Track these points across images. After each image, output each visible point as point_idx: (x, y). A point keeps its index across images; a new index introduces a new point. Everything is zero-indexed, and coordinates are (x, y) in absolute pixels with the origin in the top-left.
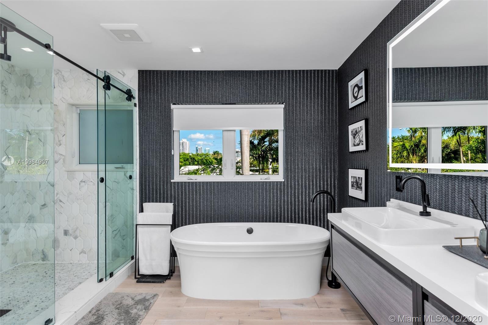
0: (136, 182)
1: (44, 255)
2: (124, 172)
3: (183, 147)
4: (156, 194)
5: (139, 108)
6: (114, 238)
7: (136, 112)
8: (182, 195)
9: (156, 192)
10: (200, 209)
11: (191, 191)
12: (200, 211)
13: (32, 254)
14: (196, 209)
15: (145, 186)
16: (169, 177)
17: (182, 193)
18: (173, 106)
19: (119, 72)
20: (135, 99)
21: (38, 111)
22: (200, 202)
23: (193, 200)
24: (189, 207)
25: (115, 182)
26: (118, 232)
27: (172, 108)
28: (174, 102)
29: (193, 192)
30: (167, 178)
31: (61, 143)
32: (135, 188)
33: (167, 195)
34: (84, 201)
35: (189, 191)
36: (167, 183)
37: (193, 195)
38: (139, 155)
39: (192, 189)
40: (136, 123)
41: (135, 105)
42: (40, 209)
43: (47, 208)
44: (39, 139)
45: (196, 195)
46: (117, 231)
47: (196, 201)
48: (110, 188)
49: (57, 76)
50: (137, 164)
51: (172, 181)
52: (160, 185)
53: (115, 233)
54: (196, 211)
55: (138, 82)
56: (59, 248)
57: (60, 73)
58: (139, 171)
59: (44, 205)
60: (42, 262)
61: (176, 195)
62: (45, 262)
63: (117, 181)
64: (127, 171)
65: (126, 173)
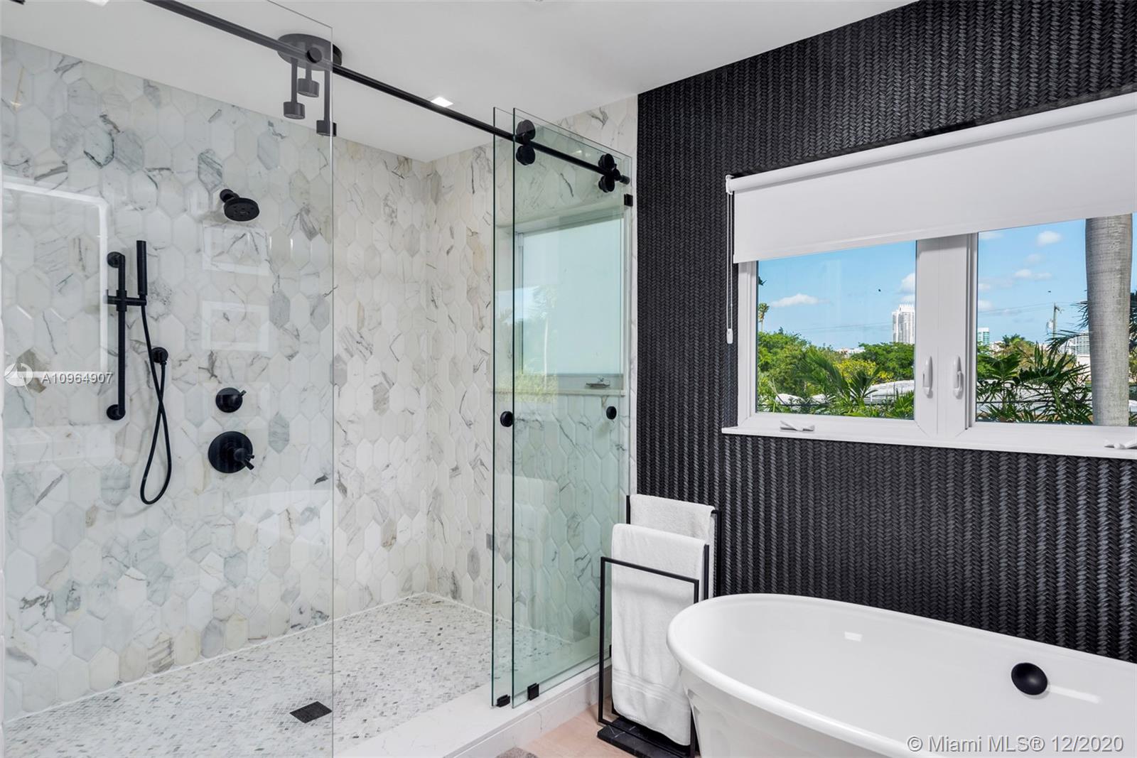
0: (630, 427)
1: (454, 584)
2: (602, 396)
3: (902, 329)
4: (681, 471)
5: (638, 208)
6: (578, 578)
7: (632, 221)
8: (756, 480)
9: (681, 462)
10: (817, 539)
11: (785, 469)
12: (818, 547)
13: (437, 577)
14: (805, 536)
15: (653, 440)
16: (717, 418)
17: (756, 472)
18: (731, 184)
19: (593, 117)
20: (630, 184)
21: (448, 253)
22: (817, 515)
23: (792, 502)
24: (779, 526)
25: (581, 423)
26: (587, 565)
27: (727, 191)
28: (734, 171)
29: (791, 474)
30: (711, 419)
31: (484, 323)
32: (626, 446)
33: (712, 474)
34: (522, 469)
35: (779, 469)
36: (711, 436)
37: (792, 483)
38: (638, 348)
39: (791, 464)
40: (632, 254)
41: (628, 200)
42: (451, 477)
43: (460, 476)
44: (449, 316)
45: (805, 486)
46: (586, 561)
47: (805, 510)
48: (571, 441)
49: (478, 163)
50: (632, 374)
51: (725, 430)
52: (691, 442)
53: (581, 564)
54: (805, 546)
55: (639, 131)
56: (478, 576)
57: (483, 155)
58: (638, 397)
59: (455, 469)
60: (452, 601)
61: (739, 480)
62: (456, 602)
63: (585, 421)
64: (608, 396)
65: (606, 400)
